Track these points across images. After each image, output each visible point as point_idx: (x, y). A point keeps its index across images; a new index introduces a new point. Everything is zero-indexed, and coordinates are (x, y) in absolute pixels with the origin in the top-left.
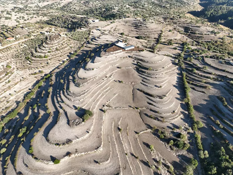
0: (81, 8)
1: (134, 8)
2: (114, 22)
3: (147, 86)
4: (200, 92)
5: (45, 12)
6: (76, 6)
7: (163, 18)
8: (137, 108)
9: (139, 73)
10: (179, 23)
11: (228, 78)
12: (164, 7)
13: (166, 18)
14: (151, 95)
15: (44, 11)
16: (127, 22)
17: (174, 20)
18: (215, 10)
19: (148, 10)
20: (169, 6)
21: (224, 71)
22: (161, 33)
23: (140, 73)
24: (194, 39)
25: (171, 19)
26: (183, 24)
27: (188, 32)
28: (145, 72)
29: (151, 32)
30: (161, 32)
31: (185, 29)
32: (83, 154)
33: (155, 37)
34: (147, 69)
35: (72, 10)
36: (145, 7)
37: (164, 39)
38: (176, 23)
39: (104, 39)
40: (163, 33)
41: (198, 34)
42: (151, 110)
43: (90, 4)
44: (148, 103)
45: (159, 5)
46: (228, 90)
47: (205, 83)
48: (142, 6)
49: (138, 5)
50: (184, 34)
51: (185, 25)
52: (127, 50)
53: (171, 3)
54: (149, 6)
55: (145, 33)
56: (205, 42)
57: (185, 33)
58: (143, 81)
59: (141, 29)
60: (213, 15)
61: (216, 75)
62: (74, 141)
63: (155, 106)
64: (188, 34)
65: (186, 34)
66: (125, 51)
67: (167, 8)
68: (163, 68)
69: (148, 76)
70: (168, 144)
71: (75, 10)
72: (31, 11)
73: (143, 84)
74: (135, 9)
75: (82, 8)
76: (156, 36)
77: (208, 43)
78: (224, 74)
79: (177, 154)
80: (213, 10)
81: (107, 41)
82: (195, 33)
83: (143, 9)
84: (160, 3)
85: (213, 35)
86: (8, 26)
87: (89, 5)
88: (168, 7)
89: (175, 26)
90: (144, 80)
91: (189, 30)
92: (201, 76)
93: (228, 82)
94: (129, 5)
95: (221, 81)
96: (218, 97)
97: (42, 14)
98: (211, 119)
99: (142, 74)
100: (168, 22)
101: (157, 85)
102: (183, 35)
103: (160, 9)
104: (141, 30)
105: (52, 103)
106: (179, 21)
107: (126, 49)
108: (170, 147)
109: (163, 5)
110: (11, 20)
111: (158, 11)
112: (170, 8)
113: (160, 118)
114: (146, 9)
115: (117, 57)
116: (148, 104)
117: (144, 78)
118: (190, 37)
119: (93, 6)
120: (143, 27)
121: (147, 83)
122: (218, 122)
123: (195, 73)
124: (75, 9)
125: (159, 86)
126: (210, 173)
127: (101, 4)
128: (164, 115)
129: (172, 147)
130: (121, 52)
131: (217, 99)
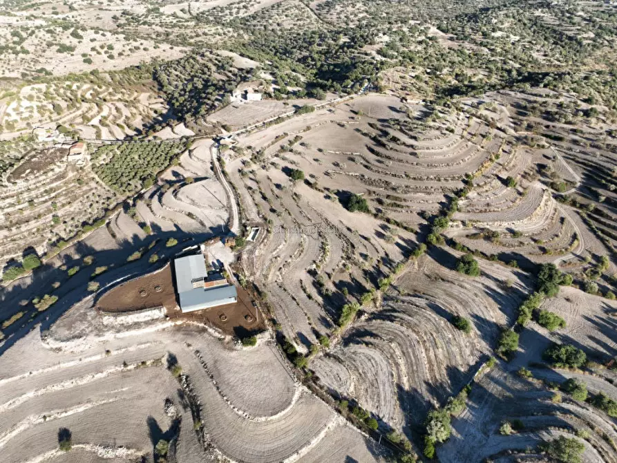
0: (299, 22)
1: (451, 39)
2: (307, 109)
5: (188, 31)
6: (286, 16)
10: (575, 142)
12: (570, 38)
15: (186, 27)
16: (357, 113)
17: (559, 120)
19: (499, 50)
20: (592, 35)
22: (459, 193)
24: (612, 243)
25: (549, 116)
26: (589, 149)
27: (596, 196)
29: (421, 179)
30: (461, 185)
31: (588, 177)
33: (425, 207)
35: (270, 28)
36: (493, 38)
37: (463, 223)
38: (560, 139)
39: (185, 205)
40: (472, 194)
43: (332, 11)
45: (555, 31)
48: (484, 35)
49: (468, 30)
50: (574, 203)
51: (598, 157)
52: (191, 315)
53: (604, 24)
54: (508, 37)
55: (394, 182)
57: (580, 199)
59: (389, 158)
64: (593, 205)
65: (581, 206)
67: (580, 44)
71: (278, 28)
72: (154, 26)
74: (455, 45)
75: (301, 23)
76: (432, 204)
81: (189, 215)
83: (481, 44)
84: (559, 25)
86: (52, 74)
87: (328, 16)
88: (585, 42)
89: (551, 151)
91: (605, 187)
94: (439, 28)
97: (177, 36)
100: (529, 127)
102: (566, 210)
103: (548, 47)
106: (574, 131)
109: (569, 33)
110: (72, 55)
111: (535, 55)
112: (594, 46)
114: (492, 47)
118: (594, 224)
119: (340, 18)
124: (278, 25)
127: (367, 12)
130: (153, 321)
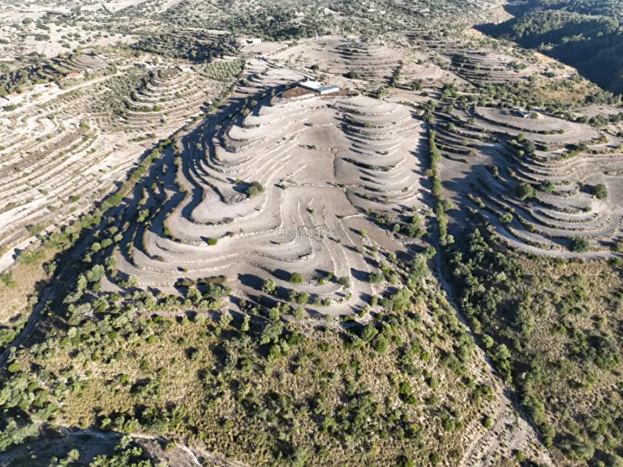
0: (212, 14)
1: (342, 15)
2: (295, 44)
3: (361, 153)
4: (458, 160)
5: (127, 24)
6: (200, 10)
7: (408, 36)
8: (341, 186)
9: (346, 132)
10: (442, 47)
11: (509, 136)
12: (416, 13)
13: (413, 36)
14: (367, 167)
15: (123, 21)
16: (325, 44)
17: (432, 39)
18: (535, 22)
19: (376, 20)
20: (429, 10)
21: (504, 125)
22: (398, 67)
23: (349, 134)
24: (472, 80)
25: (426, 38)
26: (450, 49)
27: (459, 66)
28: (358, 131)
29: (378, 64)
30: (399, 65)
31: (453, 60)
32: (252, 234)
33: (386, 75)
34: (363, 126)
35: (191, 20)
36: (370, 12)
37: (406, 79)
38: (435, 47)
39: (276, 77)
40: (405, 68)
41: (480, 69)
42: (366, 188)
43: (233, 5)
44: (362, 178)
45: (404, 9)
46: (505, 156)
47: (469, 146)
48: (363, 11)
49: (351, 9)
50: (450, 70)
51: (455, 52)
52: (325, 95)
53: (433, 3)
54: (379, 12)
55: (365, 67)
56: (493, 84)
57: (453, 68)
58: (353, 145)
59: (356, 59)
60: (531, 33)
61: (490, 132)
62: (235, 221)
63: (373, 182)
64: (459, 69)
65: (454, 70)
66: (320, 95)
67: (422, 15)
68: (394, 123)
69: (364, 138)
70: (392, 230)
71: (198, 20)
72: (90, 22)
73: (355, 151)
74: (346, 18)
75: (214, 14)
76: (389, 73)
77: (499, 87)
78: (503, 130)
79: (406, 243)
80: (530, 22)
81: (282, 79)
82: (473, 68)
83: (363, 16)
84: (406, 5)
85: (512, 72)
86: (45, 56)
87: (231, 9)
88: (425, 15)
89: (433, 52)
90: (357, 144)
91: (462, 62)
92: (463, 135)
93: (509, 144)
94: (330, 8)
95: (496, 141)
96: (487, 167)
97: (119, 28)
98: (469, 198)
99: (352, 135)
100: (418, 44)
101: (380, 150)
102: (448, 72)
103: (405, 17)
104: (356, 61)
105: (187, 179)
106: (441, 43)
107: (323, 92)
108: (395, 235)
109: (414, 9)
110: (50, 42)
111: (400, 22)
112: (431, 17)
113: (380, 199)
114: (371, 18)
115: (305, 106)
116: (362, 180)
117: (356, 141)
118: (462, 75)
119: (242, 10)
120: (360, 54)
121: (361, 148)
122: (479, 199)
123: (453, 131)
124: (197, 17)
125: (383, 152)
126: (452, 261)
127: (261, 5)
128: (388, 194)
129: (398, 235)
130: (311, 97)
131: (485, 170)
